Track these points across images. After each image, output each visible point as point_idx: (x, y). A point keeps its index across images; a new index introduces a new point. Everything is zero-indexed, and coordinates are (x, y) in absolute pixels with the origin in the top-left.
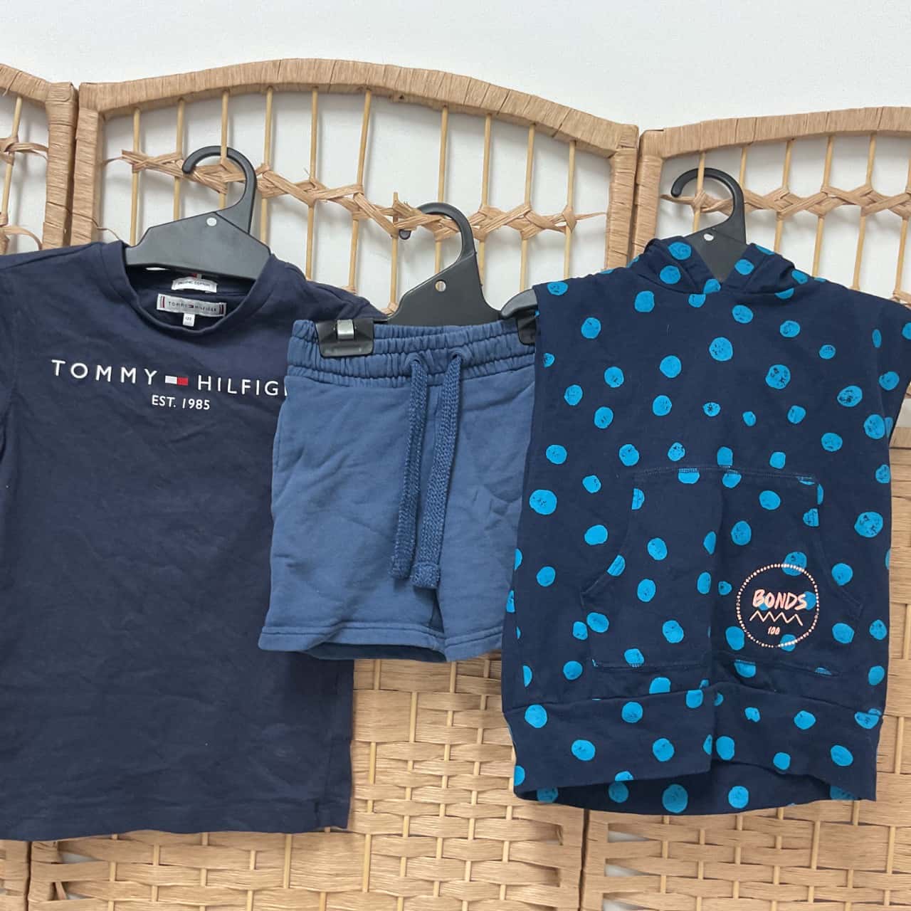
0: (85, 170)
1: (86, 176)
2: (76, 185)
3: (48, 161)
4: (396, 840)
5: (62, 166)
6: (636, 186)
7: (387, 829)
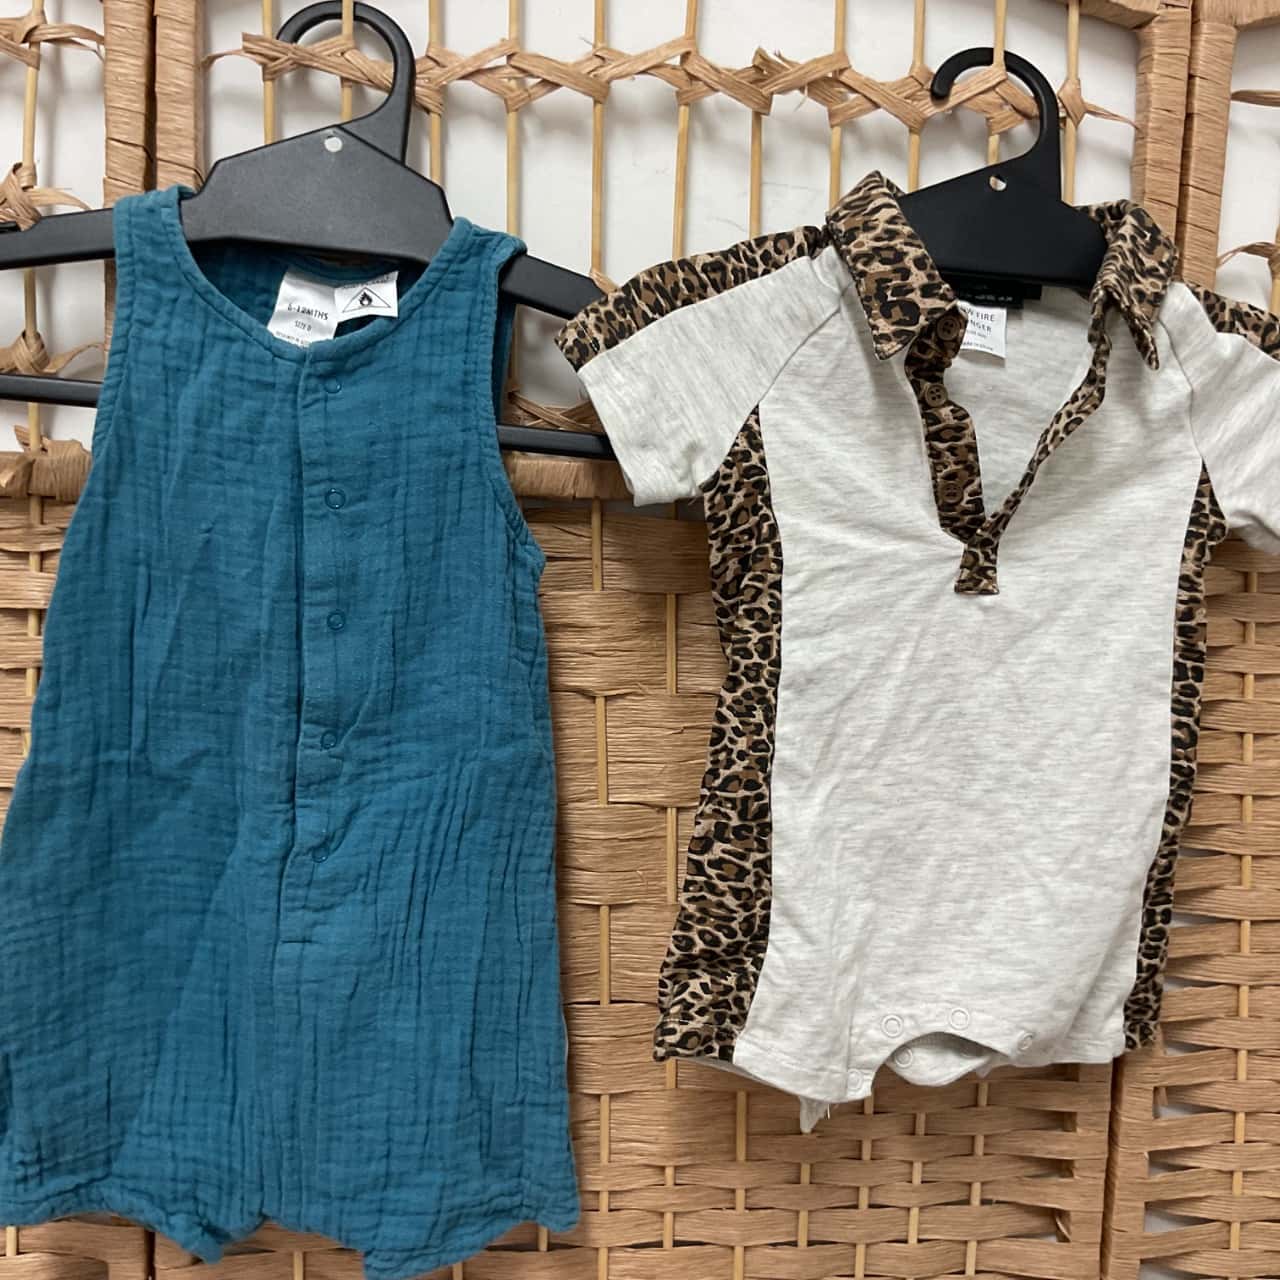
0: (175, 76)
1: (178, 86)
2: (160, 107)
3: (105, 61)
4: (786, 1253)
5: (131, 68)
6: (1191, 77)
7: (771, 1236)
